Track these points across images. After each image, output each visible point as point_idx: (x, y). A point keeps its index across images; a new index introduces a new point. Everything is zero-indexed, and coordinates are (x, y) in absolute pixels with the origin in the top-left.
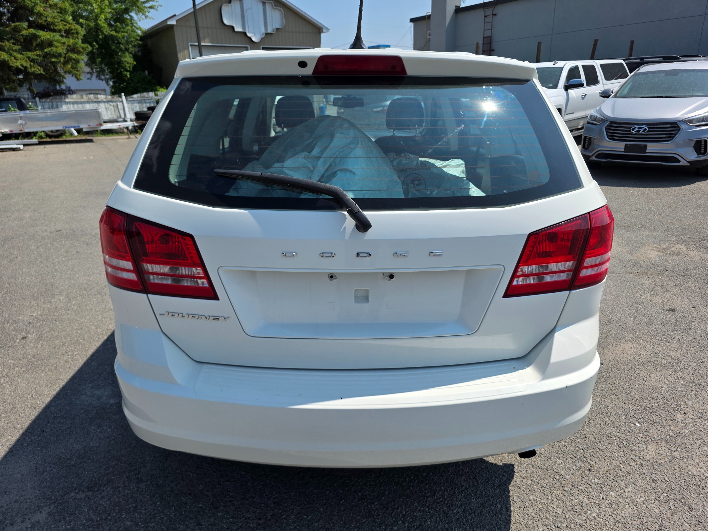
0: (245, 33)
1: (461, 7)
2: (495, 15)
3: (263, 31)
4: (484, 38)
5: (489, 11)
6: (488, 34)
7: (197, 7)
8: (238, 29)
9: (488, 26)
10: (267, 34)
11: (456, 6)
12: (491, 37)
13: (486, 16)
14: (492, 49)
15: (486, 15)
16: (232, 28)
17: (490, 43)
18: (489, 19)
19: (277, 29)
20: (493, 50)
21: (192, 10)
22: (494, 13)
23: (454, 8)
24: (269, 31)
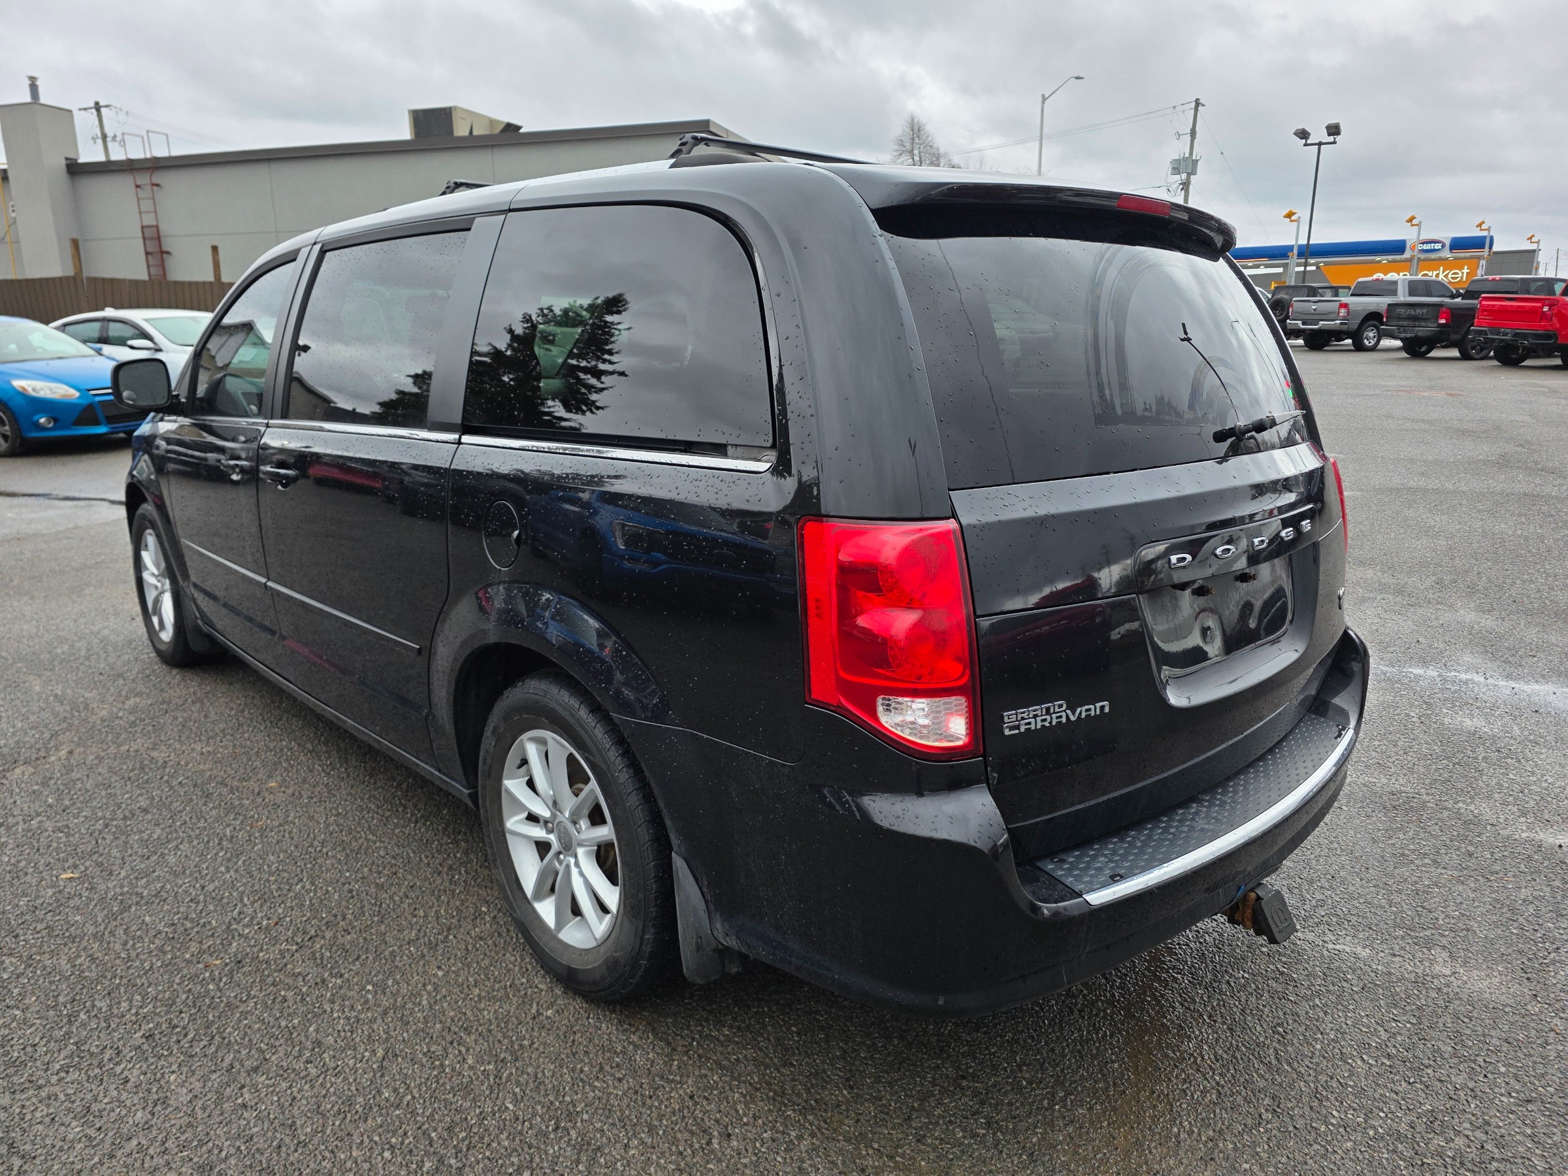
1: (80, 161)
2: (158, 185)
4: (143, 227)
5: (144, 179)
6: (149, 220)
9: (147, 205)
11: (67, 159)
12: (157, 227)
13: (137, 186)
14: (165, 249)
15: (138, 183)
17: (159, 238)
18: (145, 193)
20: (168, 253)
22: (155, 181)
23: (64, 162)
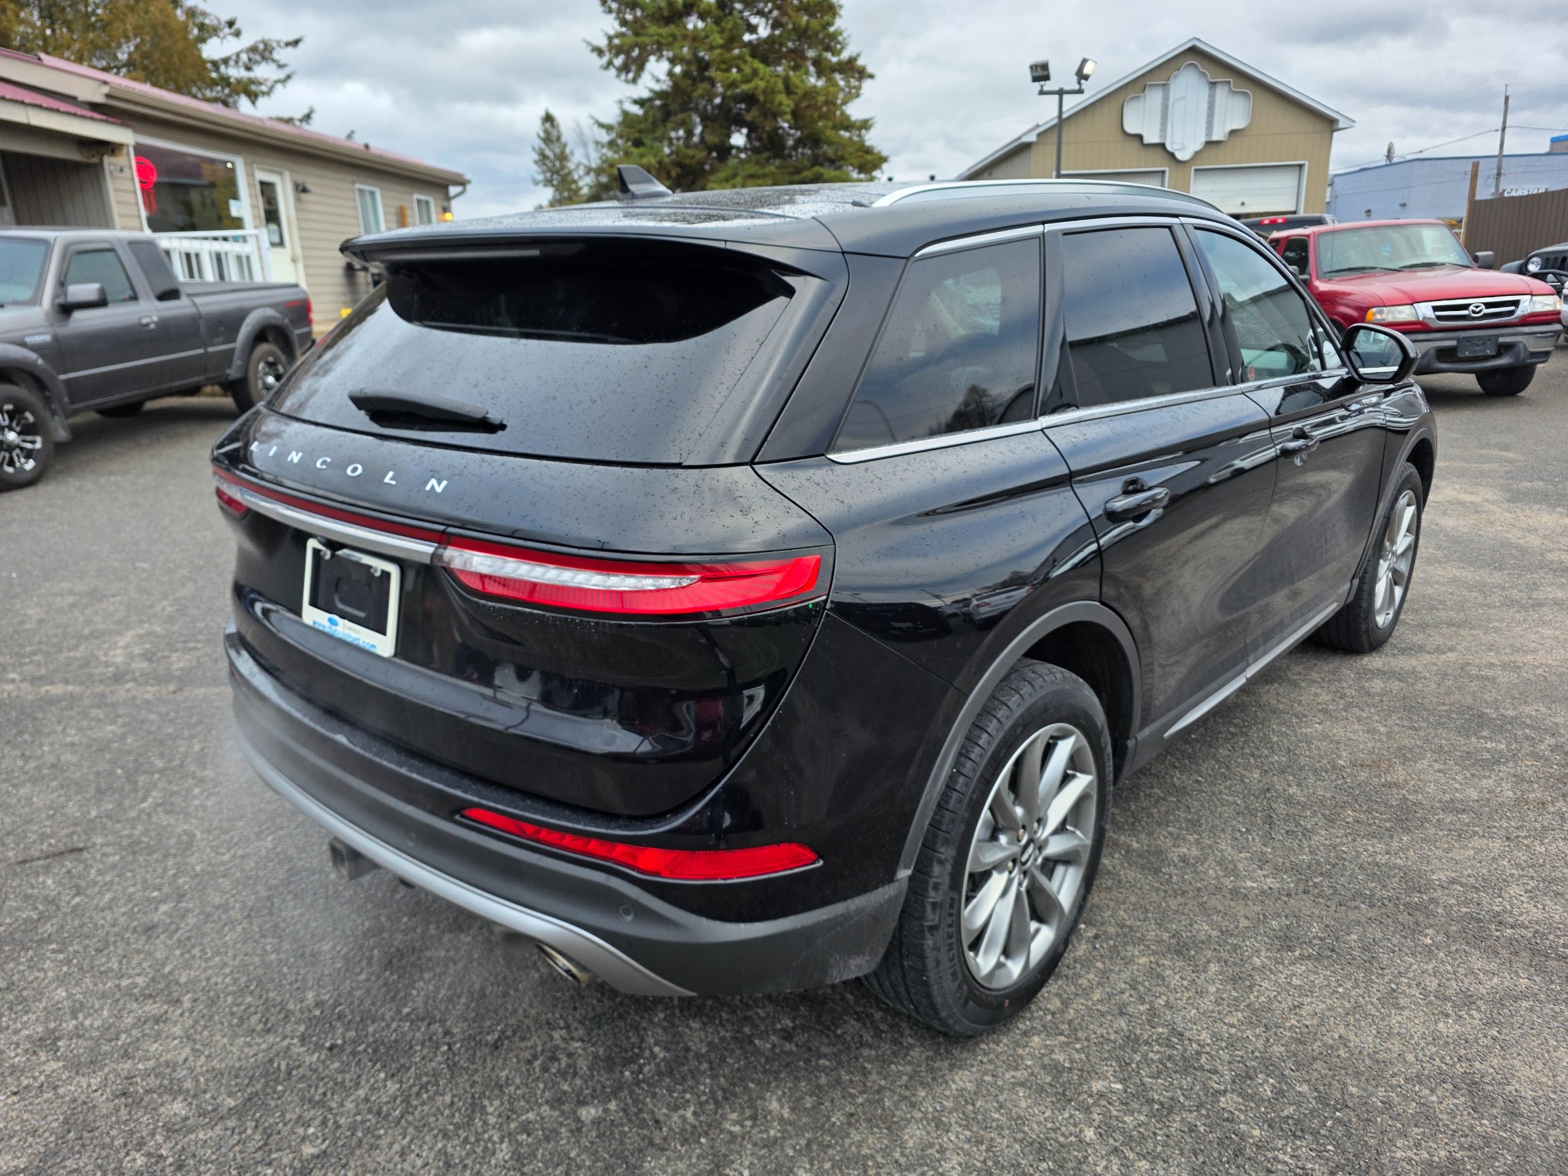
0: (1162, 146)
3: (1202, 139)
7: (1065, 116)
8: (1151, 137)
10: (1209, 144)
16: (1140, 137)
19: (1233, 132)
21: (1056, 121)
24: (1215, 138)
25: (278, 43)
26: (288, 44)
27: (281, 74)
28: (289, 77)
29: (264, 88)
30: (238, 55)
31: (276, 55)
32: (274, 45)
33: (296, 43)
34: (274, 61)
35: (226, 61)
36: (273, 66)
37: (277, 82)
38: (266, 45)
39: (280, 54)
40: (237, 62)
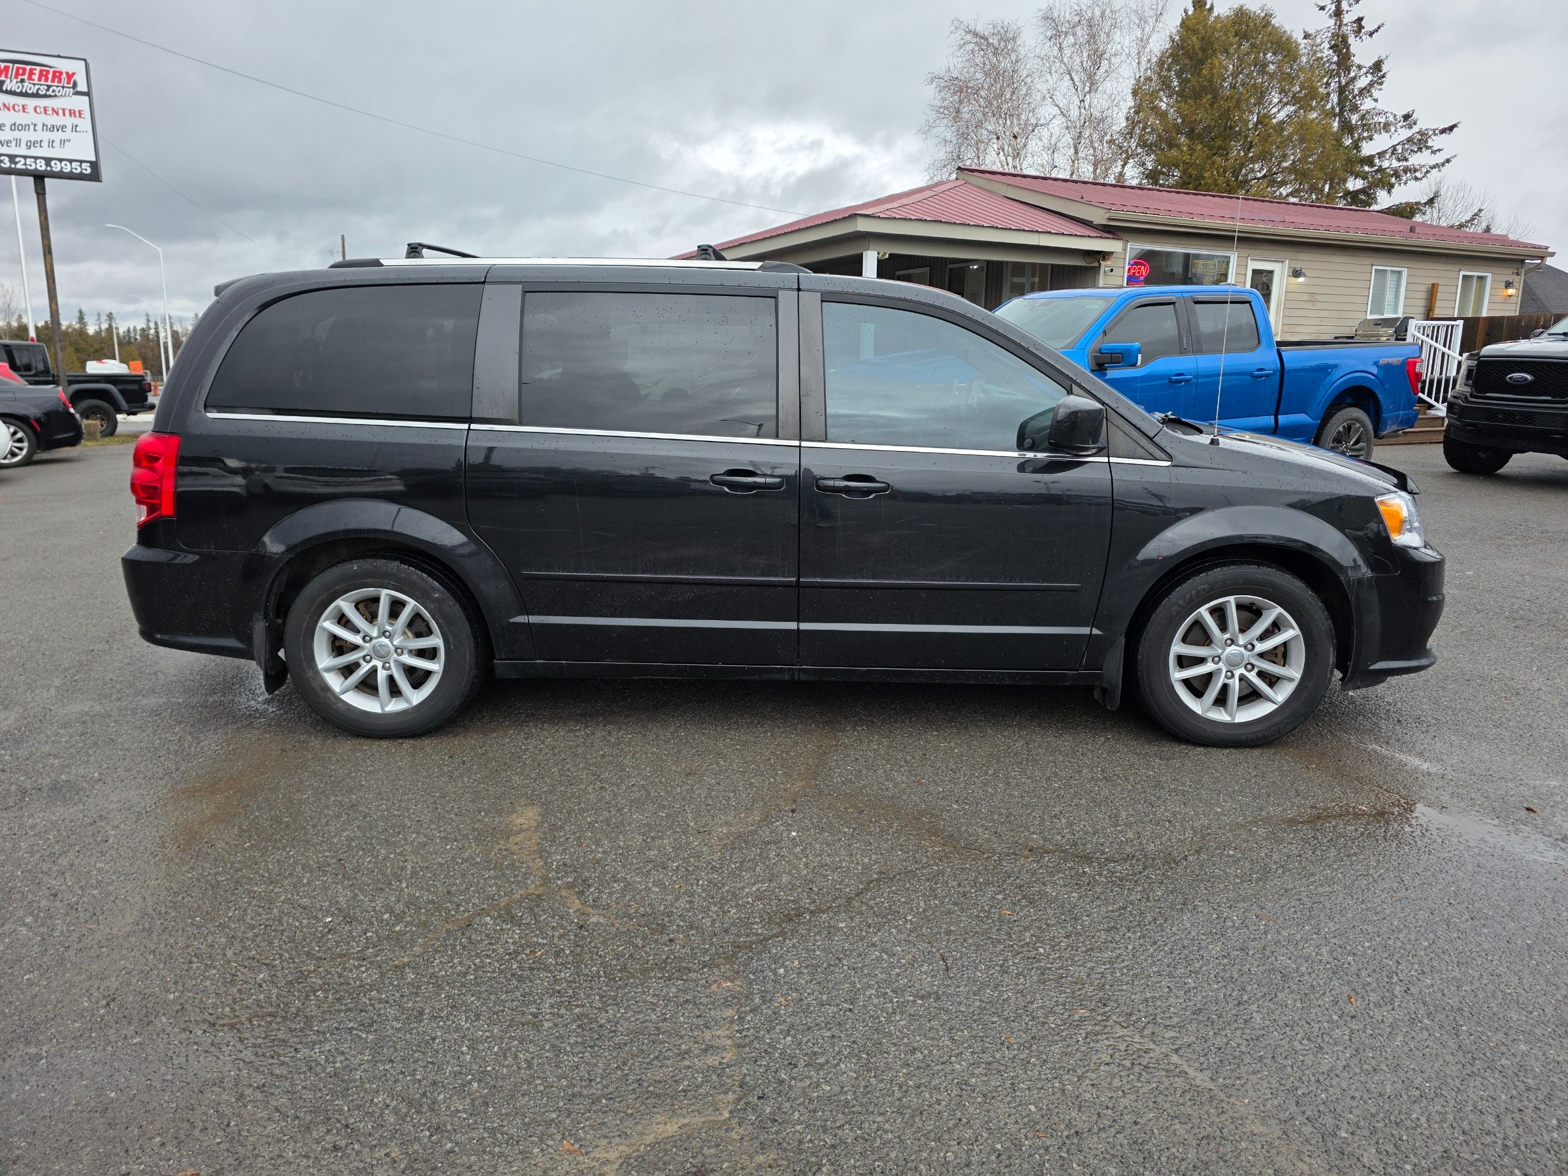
25: (1434, 130)
26: (1443, 131)
27: (1439, 158)
28: (1448, 161)
29: (1418, 175)
30: (1394, 147)
31: (1430, 143)
32: (1430, 133)
33: (1451, 128)
34: (1428, 148)
35: (1381, 155)
36: (1426, 153)
37: (1434, 167)
38: (1421, 135)
39: (1435, 142)
40: (1393, 154)
